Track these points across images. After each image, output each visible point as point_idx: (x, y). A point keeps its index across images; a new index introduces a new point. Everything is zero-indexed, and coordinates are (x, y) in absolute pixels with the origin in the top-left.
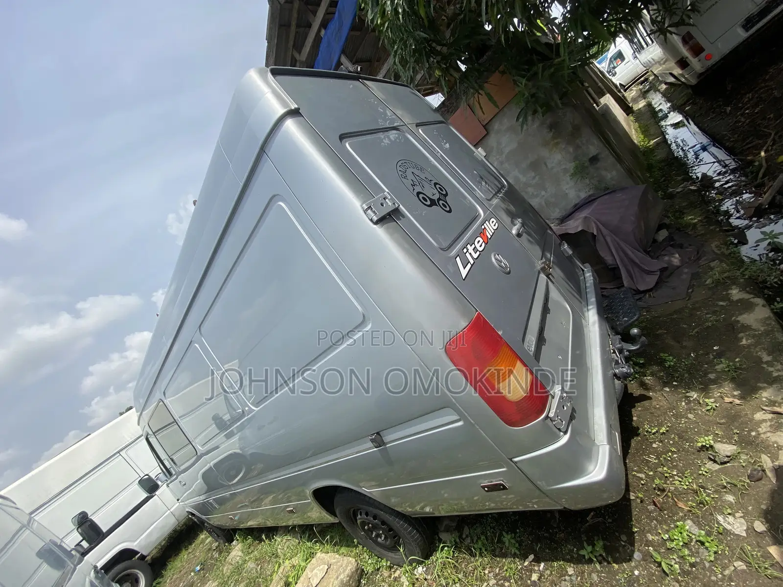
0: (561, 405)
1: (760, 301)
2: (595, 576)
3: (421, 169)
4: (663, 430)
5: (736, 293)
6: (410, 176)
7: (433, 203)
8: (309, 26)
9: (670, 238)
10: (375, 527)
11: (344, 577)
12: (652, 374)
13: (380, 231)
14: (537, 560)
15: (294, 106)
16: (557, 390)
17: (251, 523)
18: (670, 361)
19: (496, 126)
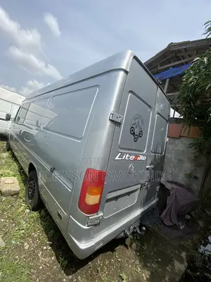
0: (96, 219)
1: (186, 264)
2: (55, 267)
3: (143, 124)
4: (119, 260)
5: (184, 255)
6: (137, 121)
7: (134, 134)
8: (170, 63)
9: (188, 220)
10: (32, 188)
11: (13, 189)
12: (137, 245)
13: (109, 123)
14: (51, 245)
15: (128, 70)
16: (101, 214)
17: (16, 153)
18: (145, 247)
19: (183, 139)
